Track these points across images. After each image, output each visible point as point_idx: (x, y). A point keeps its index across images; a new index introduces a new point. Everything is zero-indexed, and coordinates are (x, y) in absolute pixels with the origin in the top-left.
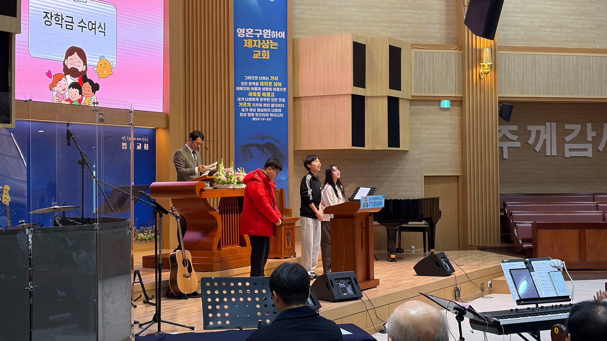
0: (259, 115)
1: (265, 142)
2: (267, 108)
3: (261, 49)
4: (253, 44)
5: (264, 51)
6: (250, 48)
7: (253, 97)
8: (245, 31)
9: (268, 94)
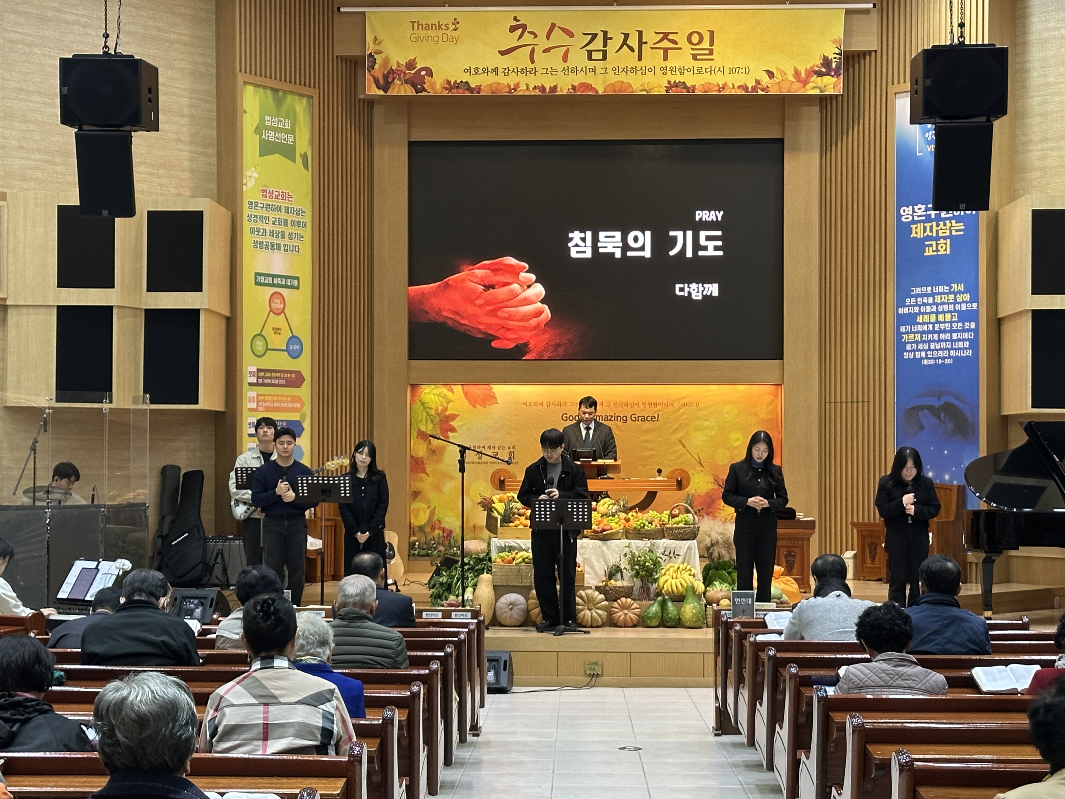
0: (933, 355)
1: (942, 403)
2: (946, 341)
3: (937, 238)
4: (925, 232)
5: (942, 241)
6: (920, 238)
7: (924, 323)
8: (913, 209)
9: (948, 317)
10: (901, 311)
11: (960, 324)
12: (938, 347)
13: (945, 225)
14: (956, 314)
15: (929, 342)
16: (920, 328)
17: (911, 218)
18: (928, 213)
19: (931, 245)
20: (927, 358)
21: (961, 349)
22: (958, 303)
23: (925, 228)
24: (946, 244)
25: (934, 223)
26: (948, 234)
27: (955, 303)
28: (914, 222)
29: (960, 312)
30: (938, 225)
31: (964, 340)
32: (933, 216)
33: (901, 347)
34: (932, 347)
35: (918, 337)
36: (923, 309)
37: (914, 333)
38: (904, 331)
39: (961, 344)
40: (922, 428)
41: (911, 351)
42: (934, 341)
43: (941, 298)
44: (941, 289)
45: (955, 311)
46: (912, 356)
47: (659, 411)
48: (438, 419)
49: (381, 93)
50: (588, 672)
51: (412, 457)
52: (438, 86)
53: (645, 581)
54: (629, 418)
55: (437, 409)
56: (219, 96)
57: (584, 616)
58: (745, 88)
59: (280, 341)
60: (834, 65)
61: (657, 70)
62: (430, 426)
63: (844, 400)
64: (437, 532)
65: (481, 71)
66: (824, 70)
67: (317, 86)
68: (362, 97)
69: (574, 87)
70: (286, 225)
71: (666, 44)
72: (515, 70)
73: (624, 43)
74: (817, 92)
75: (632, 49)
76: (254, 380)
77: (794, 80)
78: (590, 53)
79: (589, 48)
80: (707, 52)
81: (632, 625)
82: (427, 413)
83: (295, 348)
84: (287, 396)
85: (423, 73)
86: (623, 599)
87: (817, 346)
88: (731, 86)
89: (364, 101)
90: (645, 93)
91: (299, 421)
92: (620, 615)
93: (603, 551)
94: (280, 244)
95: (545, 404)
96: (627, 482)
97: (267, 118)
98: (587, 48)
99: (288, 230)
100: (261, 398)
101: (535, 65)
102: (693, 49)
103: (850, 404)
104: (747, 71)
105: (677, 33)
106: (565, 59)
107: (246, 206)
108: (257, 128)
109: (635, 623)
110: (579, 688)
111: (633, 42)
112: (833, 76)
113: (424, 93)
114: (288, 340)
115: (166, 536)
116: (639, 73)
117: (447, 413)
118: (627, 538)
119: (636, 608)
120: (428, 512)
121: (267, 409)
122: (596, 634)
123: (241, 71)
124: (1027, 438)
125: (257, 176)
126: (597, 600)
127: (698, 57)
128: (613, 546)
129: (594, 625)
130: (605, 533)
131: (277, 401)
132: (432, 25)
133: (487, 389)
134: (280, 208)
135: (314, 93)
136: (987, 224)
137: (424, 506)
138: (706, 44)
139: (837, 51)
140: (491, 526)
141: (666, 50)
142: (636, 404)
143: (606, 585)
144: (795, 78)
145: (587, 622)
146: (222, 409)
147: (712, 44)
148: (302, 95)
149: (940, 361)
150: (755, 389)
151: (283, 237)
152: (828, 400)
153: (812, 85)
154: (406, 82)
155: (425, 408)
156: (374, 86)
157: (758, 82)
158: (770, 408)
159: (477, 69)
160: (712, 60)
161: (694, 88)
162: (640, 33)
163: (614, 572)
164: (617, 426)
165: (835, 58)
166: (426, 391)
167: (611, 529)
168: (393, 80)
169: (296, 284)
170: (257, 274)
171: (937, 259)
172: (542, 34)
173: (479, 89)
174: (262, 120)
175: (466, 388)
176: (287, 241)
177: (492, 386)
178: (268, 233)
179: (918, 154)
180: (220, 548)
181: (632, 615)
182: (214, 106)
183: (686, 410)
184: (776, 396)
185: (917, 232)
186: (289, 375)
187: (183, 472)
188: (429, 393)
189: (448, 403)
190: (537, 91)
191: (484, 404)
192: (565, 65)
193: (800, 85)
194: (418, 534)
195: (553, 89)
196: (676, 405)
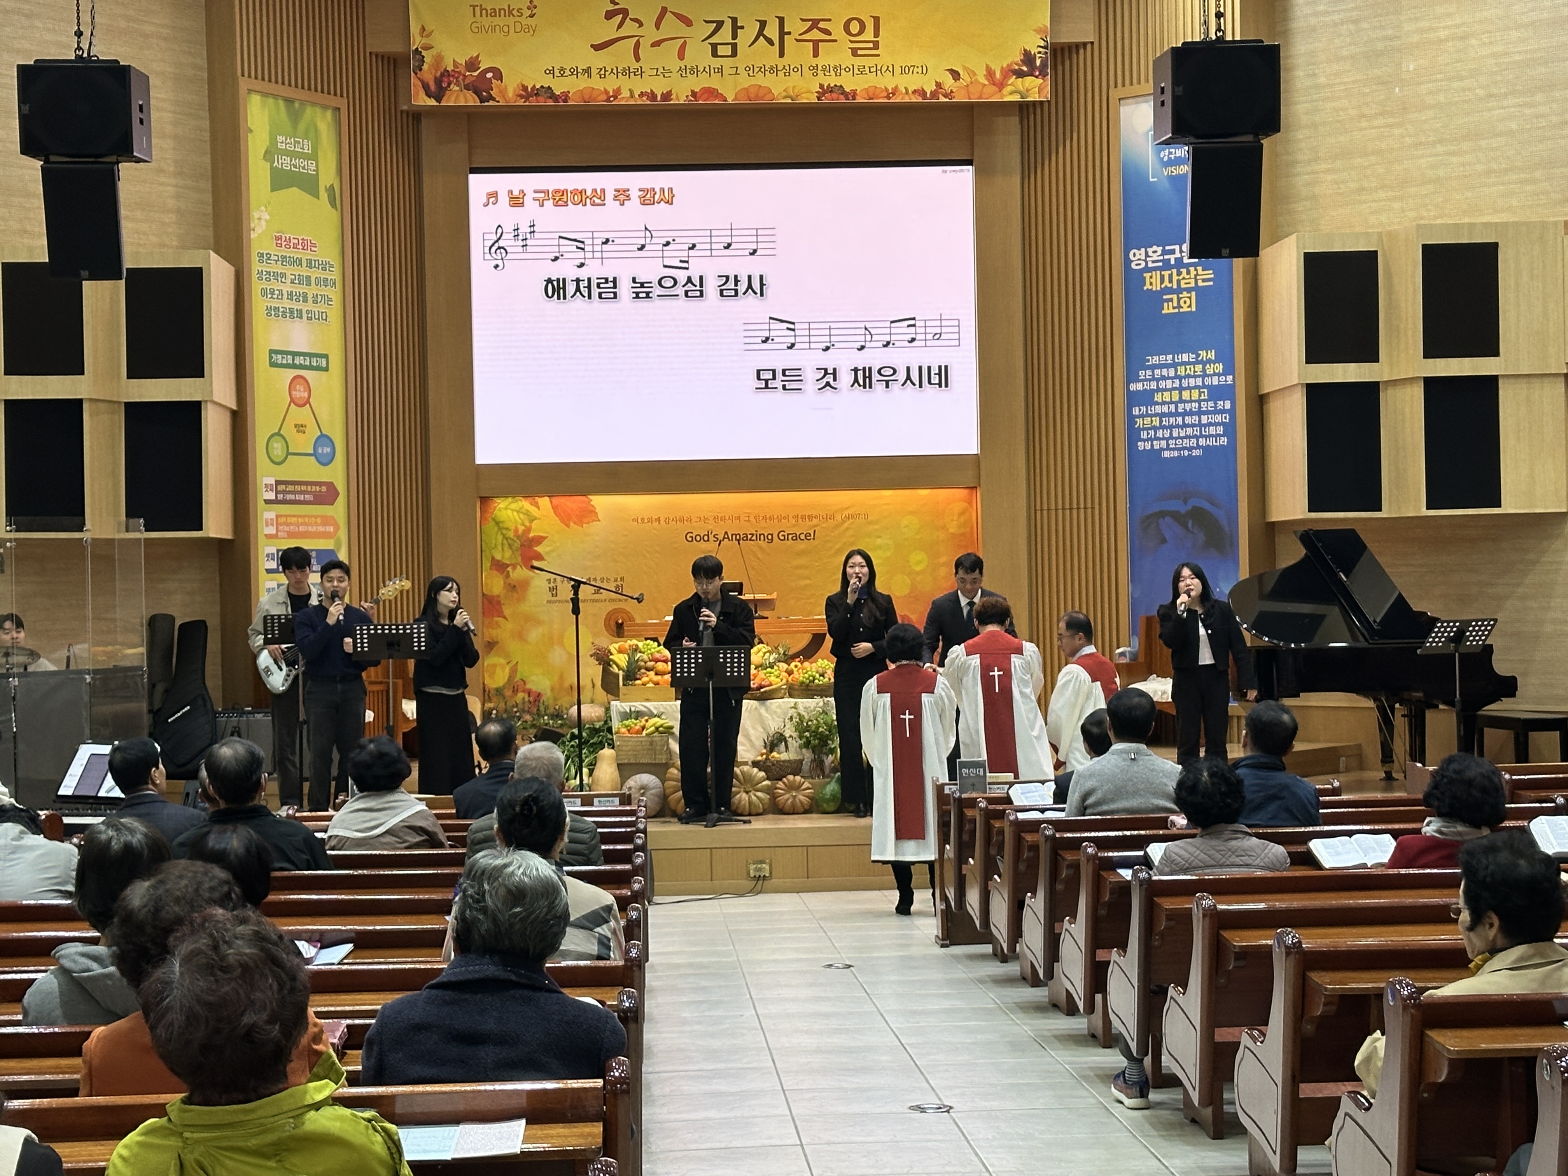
0: (1176, 444)
1: (1189, 507)
2: (1193, 426)
3: (1179, 291)
4: (1162, 281)
5: (1185, 294)
6: (1156, 291)
7: (1164, 403)
8: (1146, 253)
9: (1195, 394)
10: (1133, 387)
11: (1211, 404)
12: (1182, 434)
13: (1188, 273)
14: (1206, 390)
15: (1171, 427)
16: (1158, 409)
17: (1143, 264)
18: (1166, 257)
19: (1171, 300)
20: (1168, 448)
21: (1212, 436)
22: (1208, 376)
23: (1162, 277)
24: (1190, 298)
25: (1174, 271)
26: (1193, 285)
27: (1204, 375)
28: (1147, 269)
29: (1210, 388)
30: (1179, 274)
31: (1216, 424)
32: (1173, 262)
33: (1133, 435)
34: (1175, 434)
35: (1156, 422)
36: (1162, 384)
37: (1151, 416)
38: (1137, 413)
39: (1212, 430)
40: (1164, 541)
41: (1148, 440)
42: (1178, 426)
43: (1186, 369)
44: (1185, 357)
45: (1204, 386)
46: (1148, 447)
47: (816, 526)
48: (518, 544)
49: (432, 102)
50: (752, 874)
51: (484, 595)
52: (510, 93)
53: (817, 752)
54: (775, 536)
55: (516, 531)
56: (212, 109)
57: (740, 801)
58: (922, 93)
59: (305, 443)
60: (1038, 62)
61: (805, 69)
62: (508, 553)
63: (1060, 507)
64: (521, 695)
65: (567, 73)
66: (1025, 69)
67: (345, 95)
68: (405, 108)
69: (694, 94)
70: (309, 284)
71: (816, 35)
72: (615, 71)
73: (760, 33)
74: (1016, 98)
75: (771, 42)
76: (271, 496)
77: (986, 83)
78: (714, 47)
79: (713, 40)
80: (871, 45)
81: (802, 810)
82: (504, 535)
83: (325, 451)
84: (316, 517)
85: (490, 75)
86: (791, 777)
87: (1023, 436)
88: (904, 91)
89: (408, 113)
90: (790, 101)
91: (332, 551)
92: (785, 798)
93: (760, 715)
94: (301, 310)
95: (662, 520)
96: (785, 622)
97: (280, 138)
98: (712, 40)
99: (312, 290)
100: (281, 520)
101: (640, 64)
102: (851, 42)
103: (1068, 512)
104: (925, 70)
105: (830, 20)
106: (681, 55)
107: (255, 258)
108: (266, 152)
109: (807, 807)
110: (742, 895)
111: (772, 31)
112: (1037, 77)
113: (491, 103)
114: (316, 442)
115: (159, 710)
116: (781, 74)
117: (531, 535)
118: (791, 696)
119: (808, 788)
120: (508, 669)
121: (291, 535)
122: (758, 824)
123: (243, 75)
124: (1303, 551)
125: (268, 217)
126: (757, 779)
127: (859, 52)
128: (774, 707)
129: (753, 812)
130: (762, 690)
131: (303, 524)
132: (500, 10)
133: (583, 502)
134: (301, 260)
135: (342, 103)
136: (1245, 272)
137: (502, 661)
138: (869, 35)
139: (1042, 43)
140: (610, 685)
141: (816, 43)
142: (784, 518)
143: (767, 759)
144: (987, 79)
145: (744, 809)
146: (229, 536)
147: (877, 34)
148: (325, 107)
149: (1186, 453)
150: (942, 494)
151: (305, 300)
152: (1038, 507)
153: (1009, 88)
154: (467, 88)
155: (500, 529)
156: (422, 94)
157: (939, 85)
158: (962, 519)
159: (562, 69)
160: (879, 55)
161: (854, 94)
162: (781, 20)
163: (776, 741)
164: (761, 548)
165: (1040, 53)
166: (502, 505)
167: (771, 685)
168: (449, 85)
169: (324, 364)
170: (272, 352)
171: (1179, 318)
172: (649, 23)
173: (566, 96)
174: (273, 141)
175: (556, 500)
176: (310, 306)
177: (591, 497)
178: (285, 296)
179: (1151, 180)
180: (235, 724)
181: (802, 798)
182: (206, 124)
183: (852, 523)
184: (970, 503)
185: (1153, 282)
186: (318, 488)
187: (178, 623)
188: (506, 508)
189: (531, 521)
190: (644, 98)
191: (580, 522)
192: (682, 64)
193: (994, 88)
194: (494, 699)
195: (667, 96)
196: (838, 517)
